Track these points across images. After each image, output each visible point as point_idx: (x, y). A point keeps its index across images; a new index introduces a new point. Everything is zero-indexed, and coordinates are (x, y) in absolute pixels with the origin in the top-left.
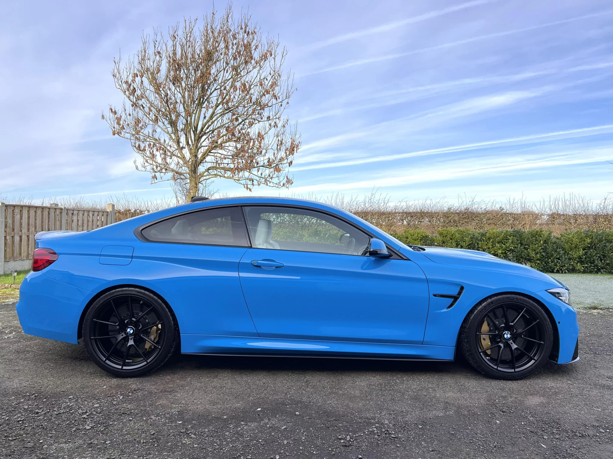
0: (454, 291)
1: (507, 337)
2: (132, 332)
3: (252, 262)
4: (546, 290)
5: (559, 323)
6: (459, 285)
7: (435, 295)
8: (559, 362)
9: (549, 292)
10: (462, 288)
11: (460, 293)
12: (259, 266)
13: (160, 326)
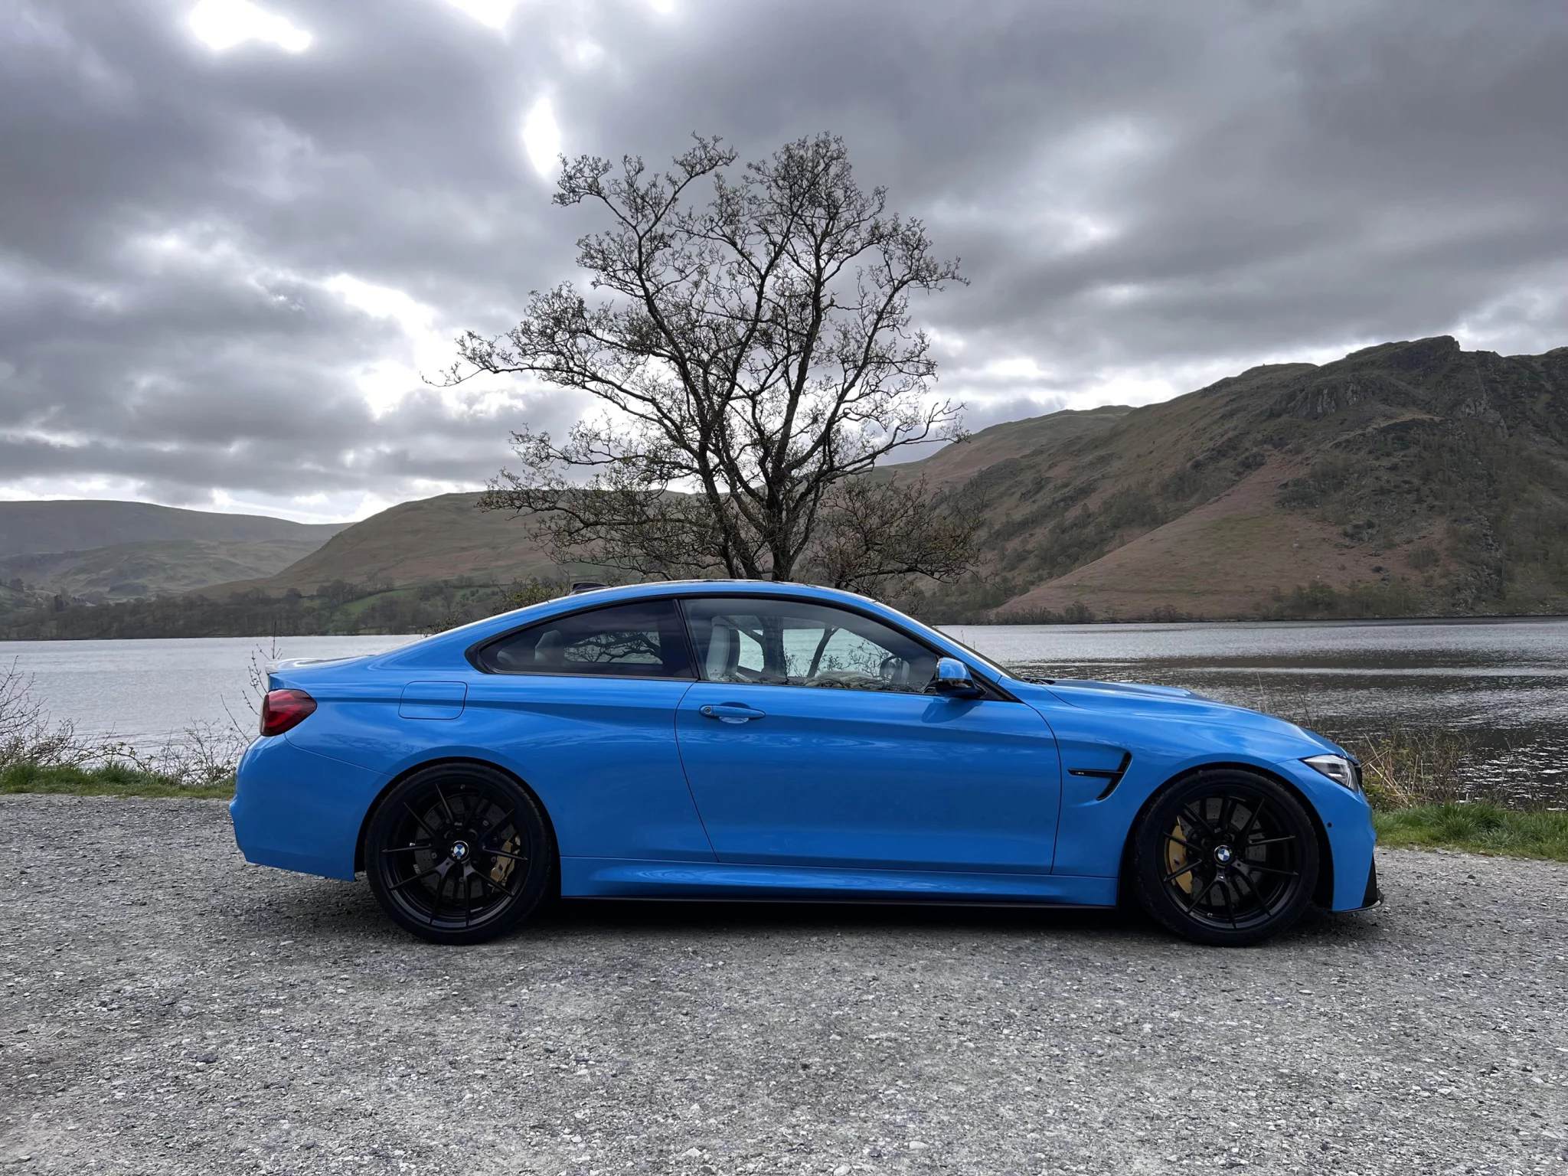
0: (1112, 764)
1: (1225, 856)
2: (463, 851)
3: (703, 709)
4: (1301, 760)
5: (1330, 825)
6: (1124, 750)
7: (1073, 772)
8: (1336, 908)
9: (1307, 763)
10: (1128, 757)
11: (1123, 767)
12: (716, 718)
13: (518, 841)
